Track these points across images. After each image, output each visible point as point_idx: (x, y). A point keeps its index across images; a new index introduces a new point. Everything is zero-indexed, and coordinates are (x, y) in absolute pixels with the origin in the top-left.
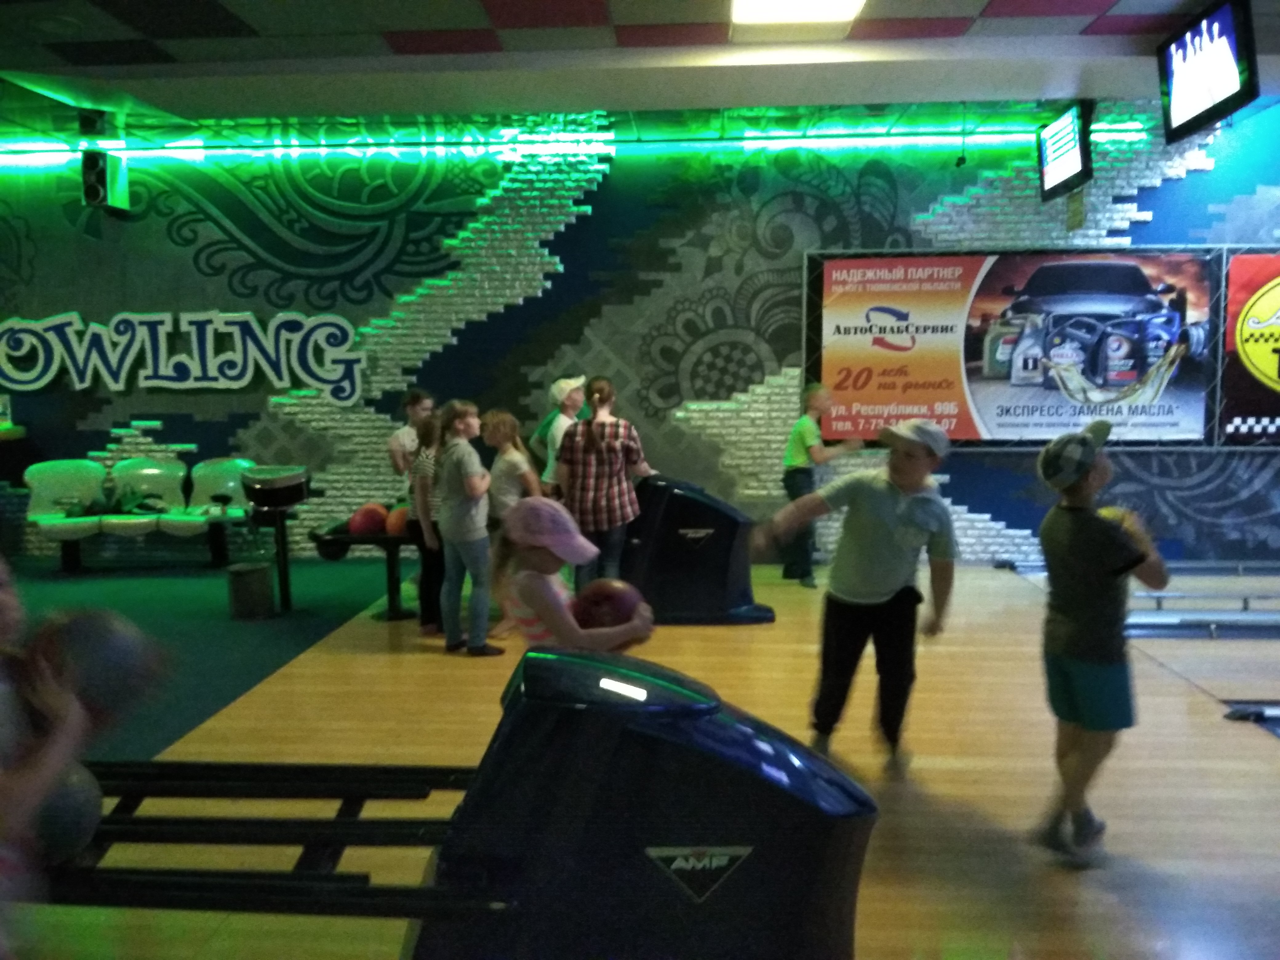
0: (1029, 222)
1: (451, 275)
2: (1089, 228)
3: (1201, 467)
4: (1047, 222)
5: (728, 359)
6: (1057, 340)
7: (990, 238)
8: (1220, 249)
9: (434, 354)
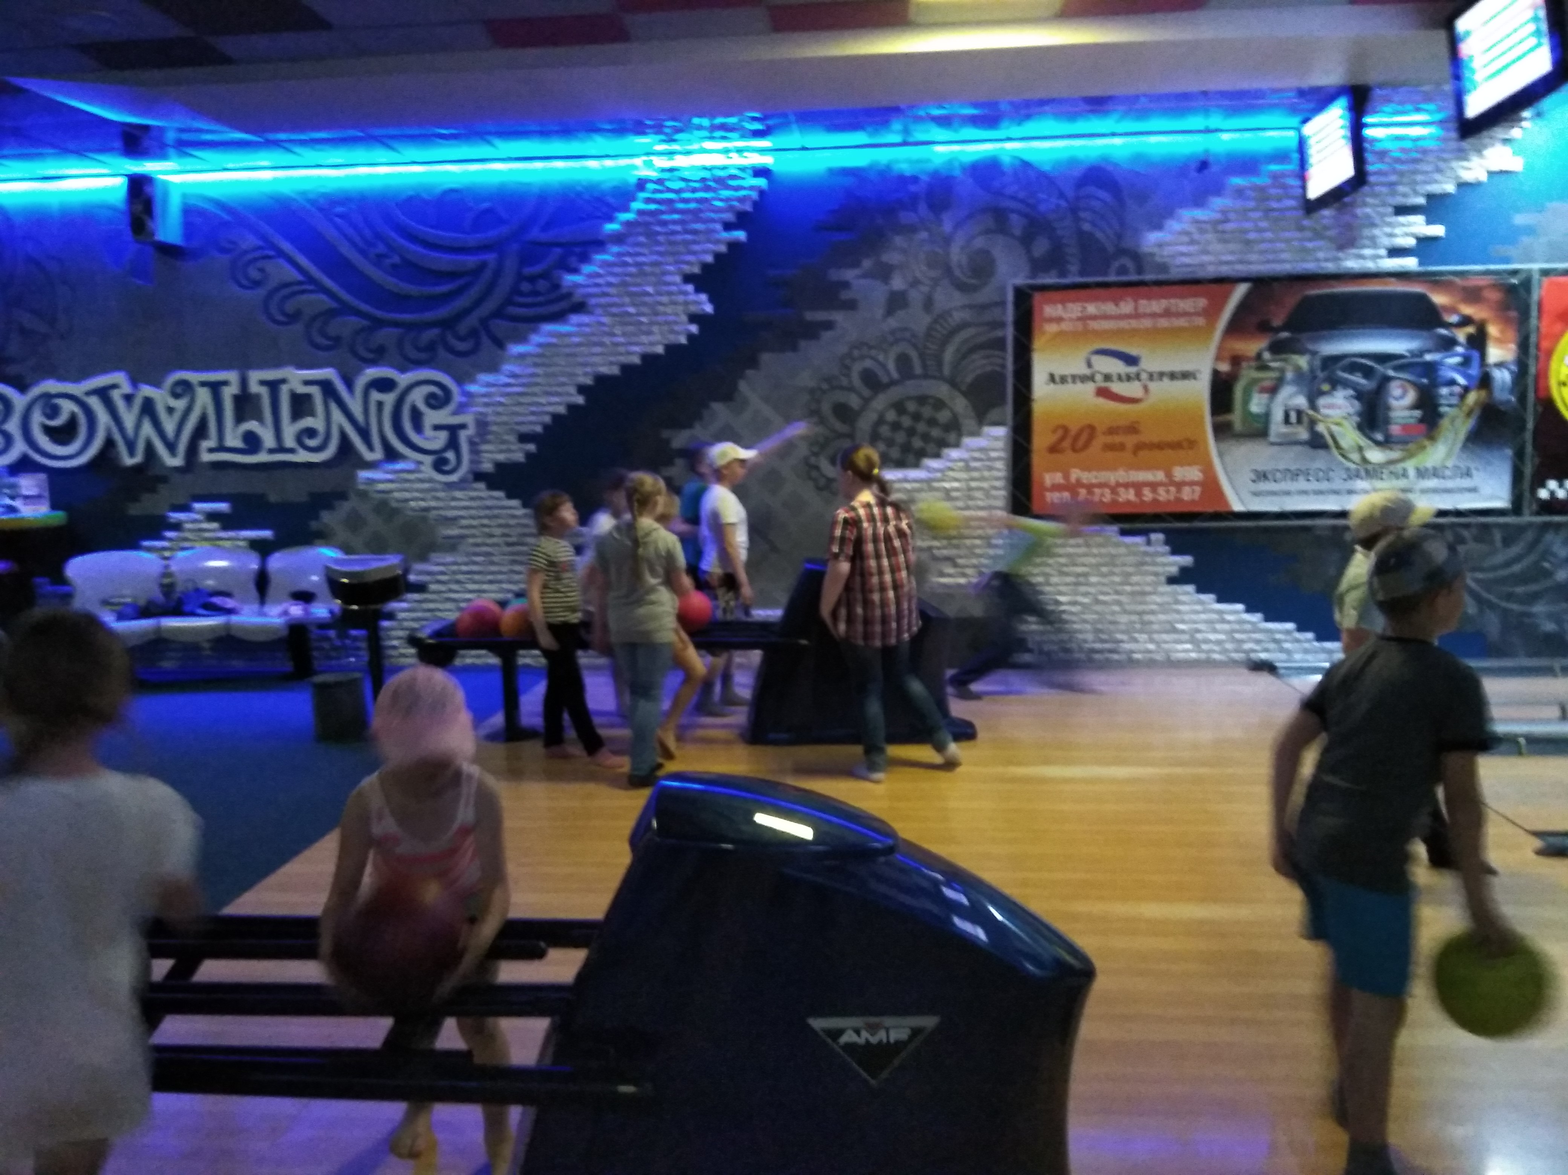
0: (1288, 241)
1: (575, 318)
2: (1364, 247)
3: (1507, 542)
4: (1310, 240)
5: (917, 417)
6: (1326, 387)
7: (1241, 262)
8: (1529, 271)
9: (556, 417)
